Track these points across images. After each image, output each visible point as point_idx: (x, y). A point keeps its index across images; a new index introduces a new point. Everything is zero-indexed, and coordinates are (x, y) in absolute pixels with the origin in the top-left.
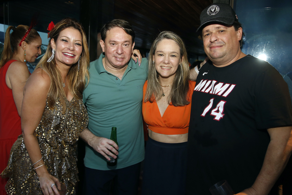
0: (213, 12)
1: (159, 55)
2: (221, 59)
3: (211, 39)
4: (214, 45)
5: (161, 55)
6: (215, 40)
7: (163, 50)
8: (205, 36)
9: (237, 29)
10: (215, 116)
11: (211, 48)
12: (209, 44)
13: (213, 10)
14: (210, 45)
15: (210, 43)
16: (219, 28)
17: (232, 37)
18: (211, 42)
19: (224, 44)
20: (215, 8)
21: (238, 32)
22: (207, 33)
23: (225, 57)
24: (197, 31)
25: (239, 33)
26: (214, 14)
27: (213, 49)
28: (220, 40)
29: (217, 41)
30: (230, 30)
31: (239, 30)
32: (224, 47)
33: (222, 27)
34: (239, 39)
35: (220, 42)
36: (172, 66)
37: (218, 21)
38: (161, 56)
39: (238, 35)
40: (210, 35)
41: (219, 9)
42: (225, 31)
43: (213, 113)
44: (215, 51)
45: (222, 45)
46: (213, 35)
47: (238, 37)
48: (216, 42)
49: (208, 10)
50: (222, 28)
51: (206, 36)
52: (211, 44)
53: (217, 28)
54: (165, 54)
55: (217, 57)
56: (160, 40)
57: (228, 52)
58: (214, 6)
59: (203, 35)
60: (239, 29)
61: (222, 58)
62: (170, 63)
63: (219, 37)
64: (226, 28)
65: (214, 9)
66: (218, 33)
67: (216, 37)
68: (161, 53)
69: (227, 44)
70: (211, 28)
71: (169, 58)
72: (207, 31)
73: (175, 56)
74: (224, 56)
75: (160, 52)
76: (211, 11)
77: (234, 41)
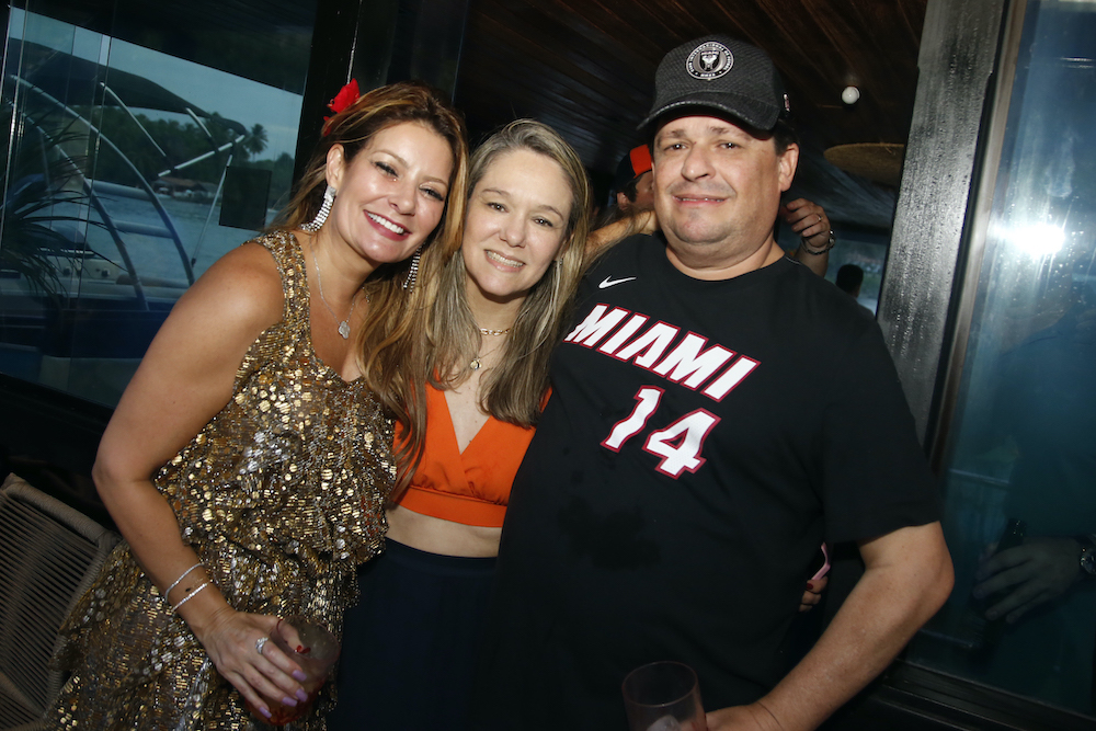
0: (708, 70)
1: (490, 204)
2: (713, 247)
3: (685, 168)
4: (694, 190)
5: (498, 207)
6: (702, 173)
7: (510, 191)
8: (667, 149)
9: (781, 150)
10: (660, 459)
11: (681, 199)
12: (676, 183)
13: (709, 61)
14: (679, 187)
15: (682, 180)
16: (720, 131)
17: (761, 173)
18: (687, 179)
19: (731, 193)
20: (718, 56)
21: (783, 159)
22: (675, 141)
23: (725, 241)
24: (641, 125)
25: (786, 164)
26: (709, 77)
27: (686, 208)
28: (718, 178)
29: (708, 177)
30: (757, 148)
31: (787, 153)
32: (728, 203)
33: (734, 132)
34: (782, 184)
35: (717, 186)
36: (528, 260)
37: (725, 108)
38: (497, 212)
39: (783, 170)
40: (684, 152)
41: (731, 60)
42: (739, 146)
43: (656, 443)
44: (694, 217)
45: (723, 195)
46: (697, 152)
47: (782, 178)
48: (703, 180)
49: (691, 57)
50: (733, 134)
51: (668, 152)
52: (685, 184)
53: (715, 129)
54: (514, 207)
55: (699, 238)
56: (507, 148)
57: (738, 227)
58: (715, 46)
59: (659, 144)
60: (789, 147)
61: (714, 245)
62: (527, 247)
63: (716, 165)
64: (747, 139)
65: (714, 58)
66: (713, 149)
67: (707, 163)
68: (499, 201)
69: (740, 197)
70: (696, 128)
71: (525, 227)
72: (677, 134)
73: (550, 224)
74: (725, 237)
75: (497, 194)
76: (702, 63)
77: (767, 190)
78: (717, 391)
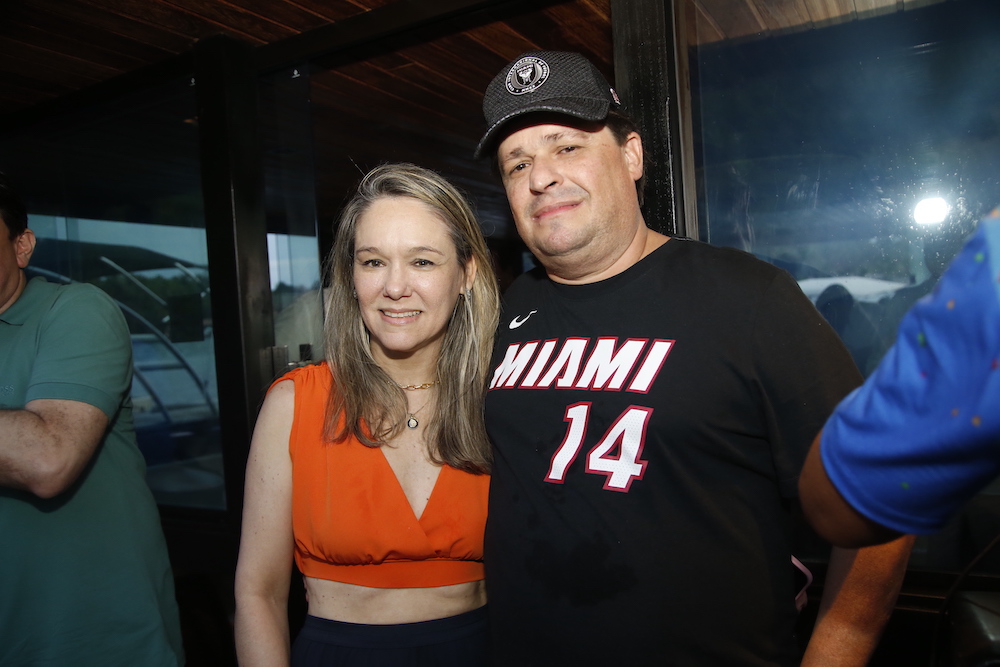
0: (528, 83)
1: (367, 263)
2: (582, 253)
4: (547, 201)
5: (376, 263)
6: (550, 182)
7: (376, 244)
8: (511, 172)
9: (621, 139)
10: (605, 477)
11: (537, 217)
12: (531, 202)
13: (526, 76)
14: (533, 205)
15: (535, 197)
16: (555, 137)
17: (608, 167)
18: (536, 193)
19: (585, 194)
20: (534, 68)
21: (627, 150)
22: (516, 162)
23: (593, 243)
25: (632, 154)
26: (532, 89)
27: (546, 220)
28: (568, 183)
29: (557, 185)
30: (597, 144)
31: (629, 144)
32: (584, 205)
33: (568, 135)
34: (633, 173)
35: (569, 190)
36: (423, 308)
38: (377, 268)
39: (631, 161)
40: (528, 169)
41: (547, 69)
42: (579, 147)
43: (597, 462)
44: (556, 227)
45: (577, 198)
46: (539, 163)
47: (631, 168)
48: (552, 189)
49: (508, 79)
50: (569, 135)
51: (513, 175)
52: (538, 200)
53: (550, 137)
54: (389, 259)
55: (565, 247)
56: (366, 203)
57: (601, 226)
58: (529, 60)
59: (503, 171)
60: (630, 137)
61: (583, 249)
62: (414, 294)
63: (560, 171)
64: (584, 137)
65: (531, 70)
66: (555, 157)
67: (552, 172)
68: (373, 257)
69: (594, 195)
70: (529, 140)
71: (404, 274)
72: (516, 153)
73: (431, 263)
74: (591, 239)
75: (367, 253)
76: (520, 80)
77: (618, 183)
78: (641, 383)
